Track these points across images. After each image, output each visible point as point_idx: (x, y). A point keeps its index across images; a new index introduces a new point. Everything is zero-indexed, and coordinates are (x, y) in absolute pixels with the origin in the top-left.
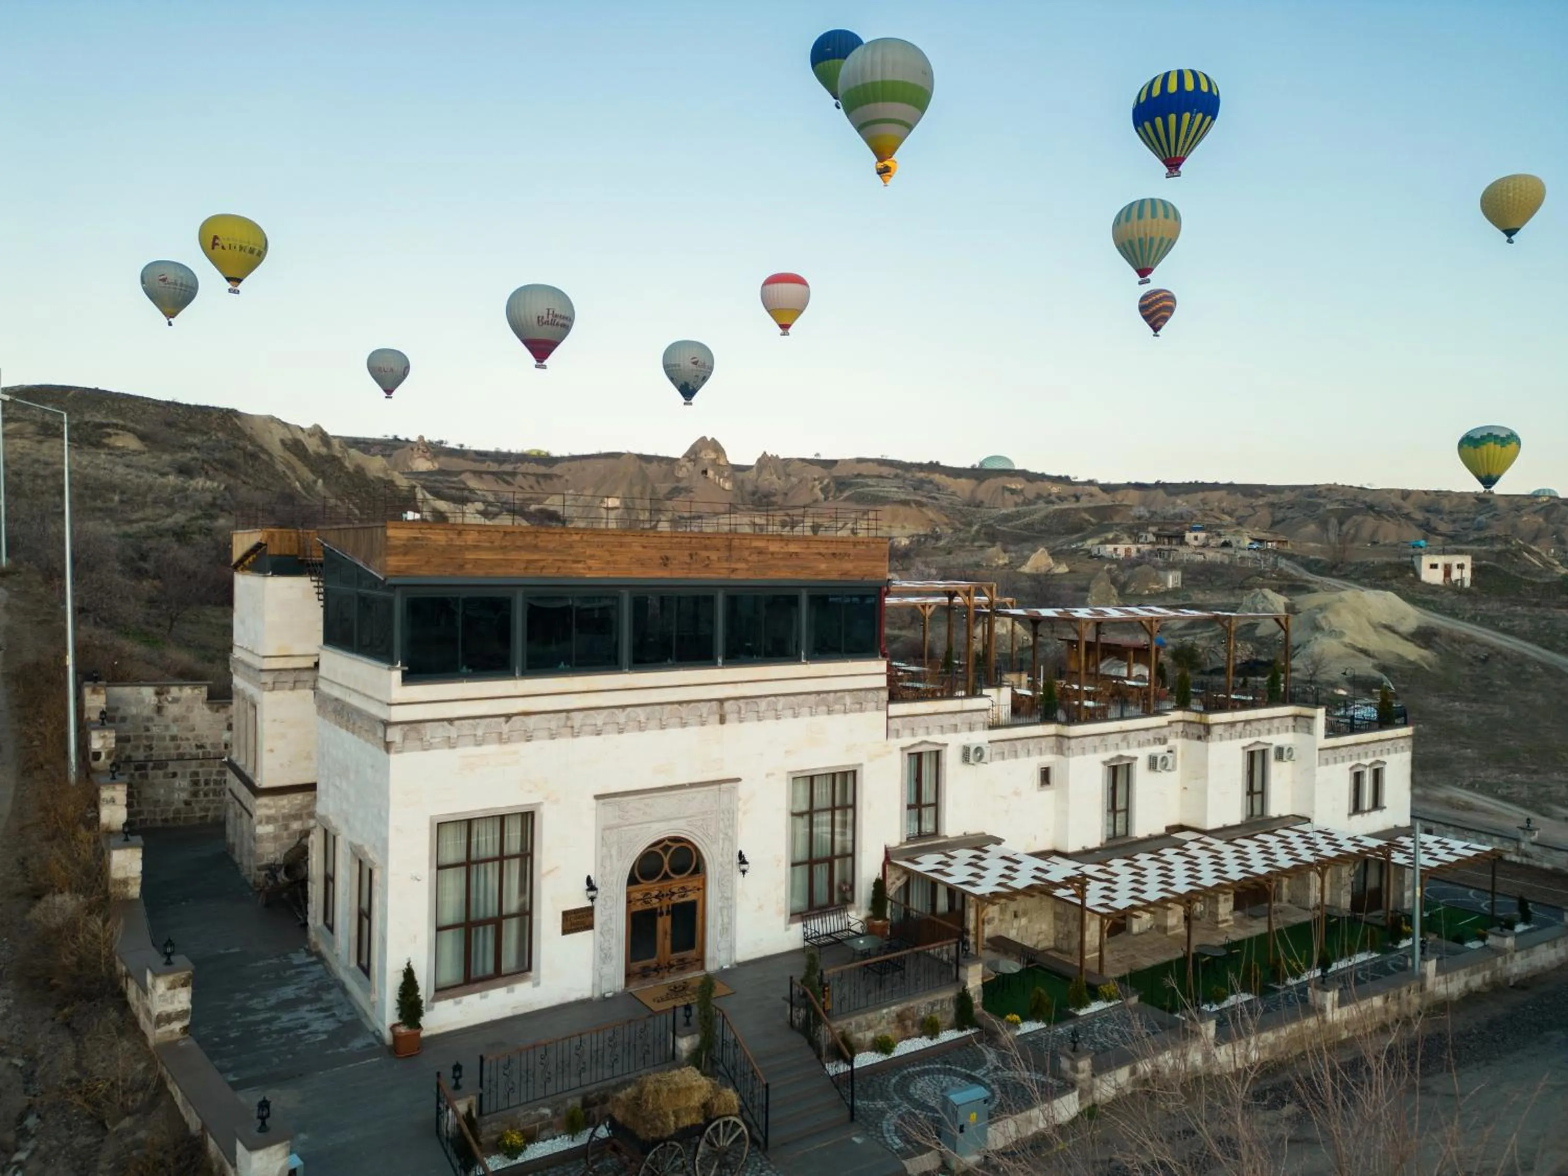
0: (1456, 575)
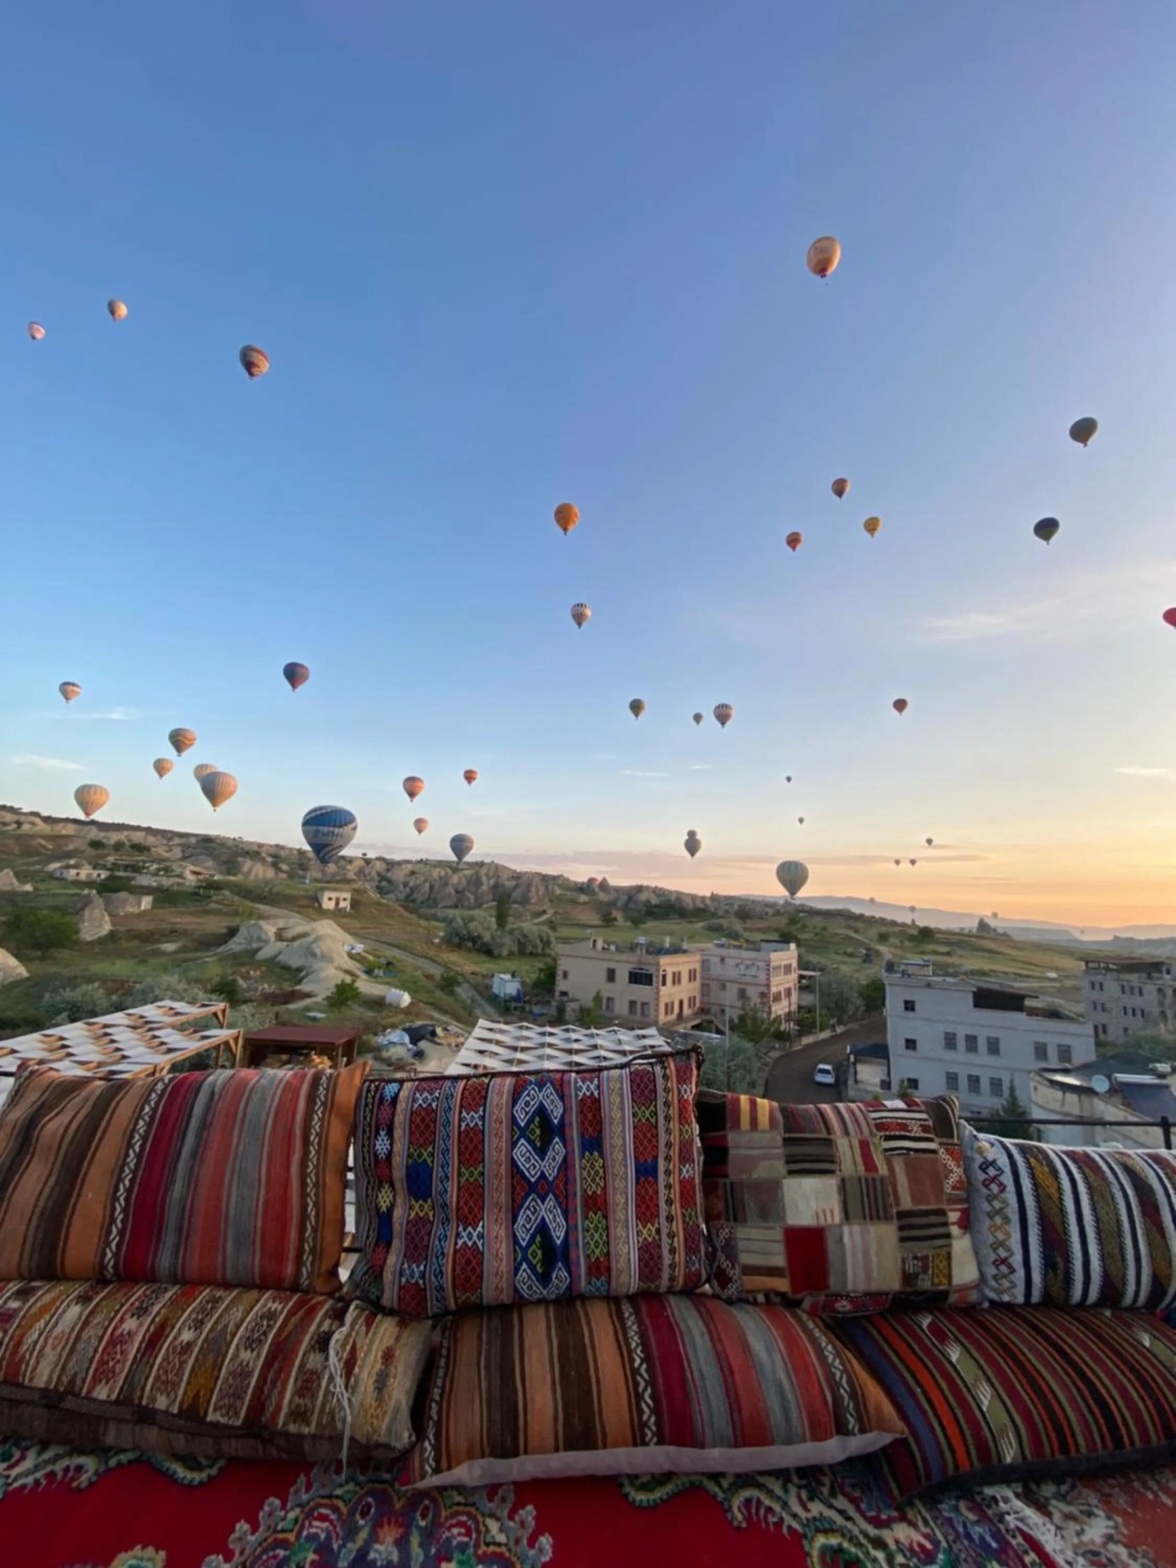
0: (342, 904)
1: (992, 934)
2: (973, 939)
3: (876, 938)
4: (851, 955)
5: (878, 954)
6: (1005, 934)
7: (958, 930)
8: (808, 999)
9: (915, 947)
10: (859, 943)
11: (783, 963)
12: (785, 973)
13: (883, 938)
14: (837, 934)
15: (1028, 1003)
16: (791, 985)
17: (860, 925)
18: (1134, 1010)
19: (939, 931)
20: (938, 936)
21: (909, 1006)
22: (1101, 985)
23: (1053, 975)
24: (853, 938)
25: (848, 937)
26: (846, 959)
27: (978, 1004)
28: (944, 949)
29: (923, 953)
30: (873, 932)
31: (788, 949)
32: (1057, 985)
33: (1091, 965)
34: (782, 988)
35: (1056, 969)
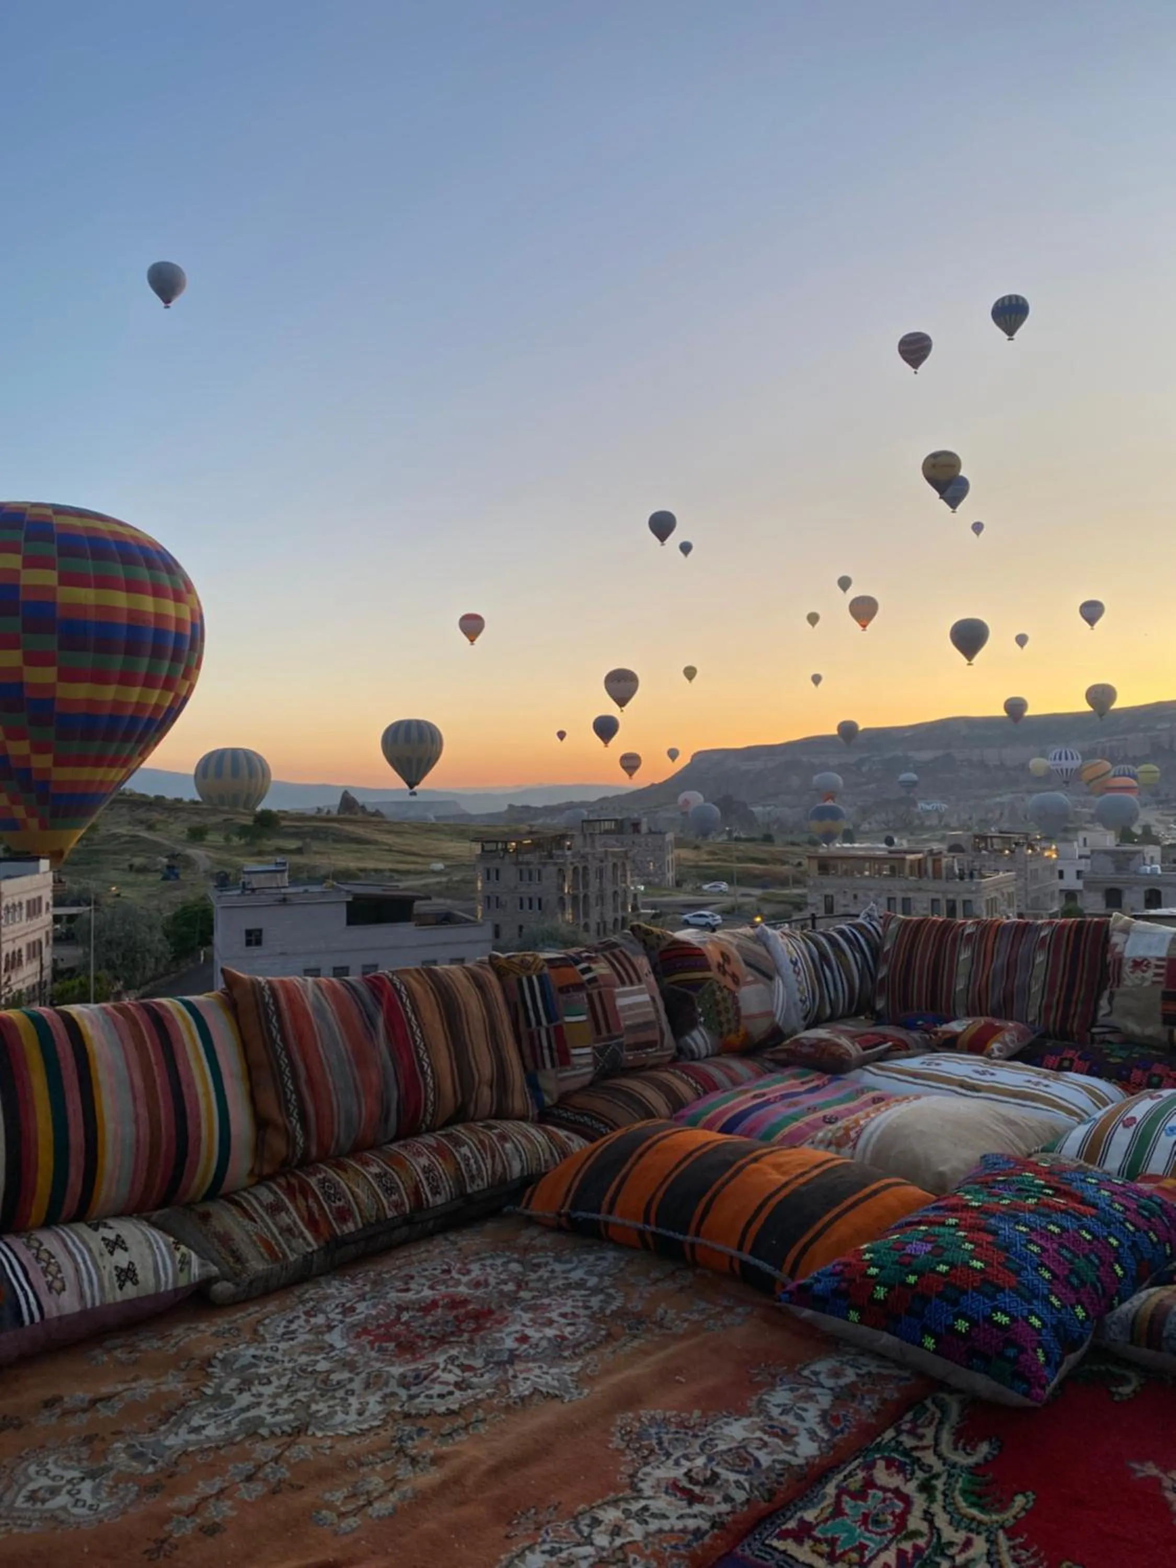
1: (360, 816)
2: (336, 825)
3: (184, 837)
4: (143, 870)
5: (189, 862)
6: (377, 814)
7: (312, 813)
8: (72, 955)
9: (247, 844)
10: (156, 847)
11: (25, 898)
12: (29, 915)
13: (197, 835)
14: (115, 836)
15: (419, 907)
16: (41, 935)
17: (155, 816)
18: (530, 900)
19: (285, 815)
20: (284, 823)
21: (254, 938)
22: (497, 871)
23: (439, 866)
24: (144, 840)
25: (135, 839)
26: (130, 878)
27: (353, 919)
28: (293, 844)
29: (260, 853)
30: (179, 829)
31: (36, 871)
32: (444, 879)
33: (489, 847)
34: (22, 944)
35: (443, 857)
